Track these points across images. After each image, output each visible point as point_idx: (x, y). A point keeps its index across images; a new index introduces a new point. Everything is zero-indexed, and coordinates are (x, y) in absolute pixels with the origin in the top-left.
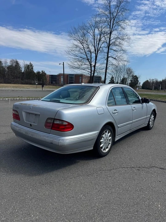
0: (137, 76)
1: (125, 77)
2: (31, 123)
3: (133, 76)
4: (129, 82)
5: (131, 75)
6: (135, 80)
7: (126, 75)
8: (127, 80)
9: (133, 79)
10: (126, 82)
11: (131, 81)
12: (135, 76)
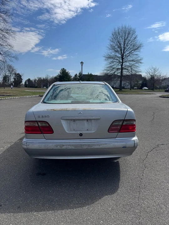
0: (20, 74)
1: (7, 75)
2: (81, 132)
3: (15, 74)
4: (12, 80)
5: (13, 73)
6: (19, 78)
7: (8, 73)
8: (10, 78)
9: (16, 77)
10: (9, 80)
11: (15, 79)
12: (17, 74)
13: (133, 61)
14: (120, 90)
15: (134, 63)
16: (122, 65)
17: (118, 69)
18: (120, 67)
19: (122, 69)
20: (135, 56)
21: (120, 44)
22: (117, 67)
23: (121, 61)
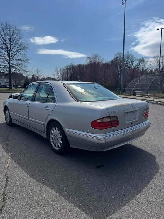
2: (132, 121)
13: (21, 60)
14: (10, 89)
15: (22, 62)
16: (9, 63)
17: (5, 67)
18: (8, 65)
19: (10, 67)
20: (22, 55)
21: (5, 41)
22: (4, 65)
23: (8, 59)
